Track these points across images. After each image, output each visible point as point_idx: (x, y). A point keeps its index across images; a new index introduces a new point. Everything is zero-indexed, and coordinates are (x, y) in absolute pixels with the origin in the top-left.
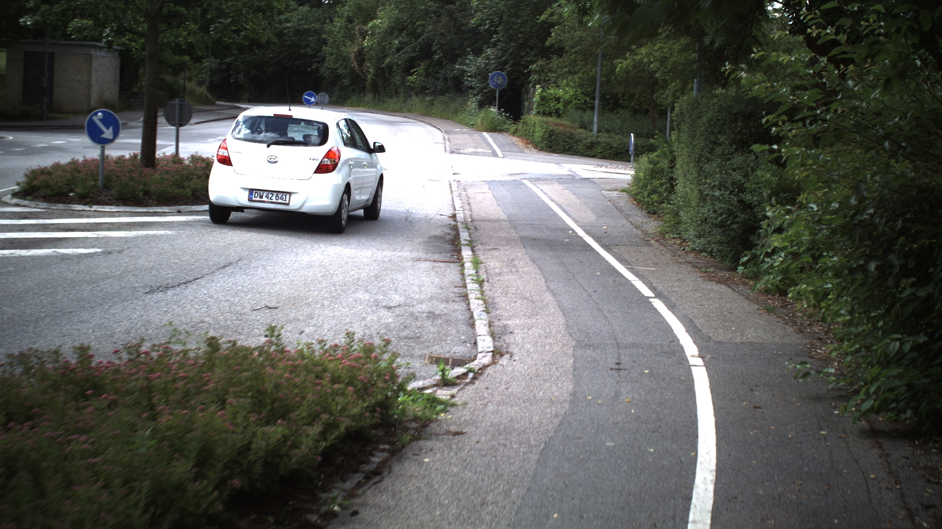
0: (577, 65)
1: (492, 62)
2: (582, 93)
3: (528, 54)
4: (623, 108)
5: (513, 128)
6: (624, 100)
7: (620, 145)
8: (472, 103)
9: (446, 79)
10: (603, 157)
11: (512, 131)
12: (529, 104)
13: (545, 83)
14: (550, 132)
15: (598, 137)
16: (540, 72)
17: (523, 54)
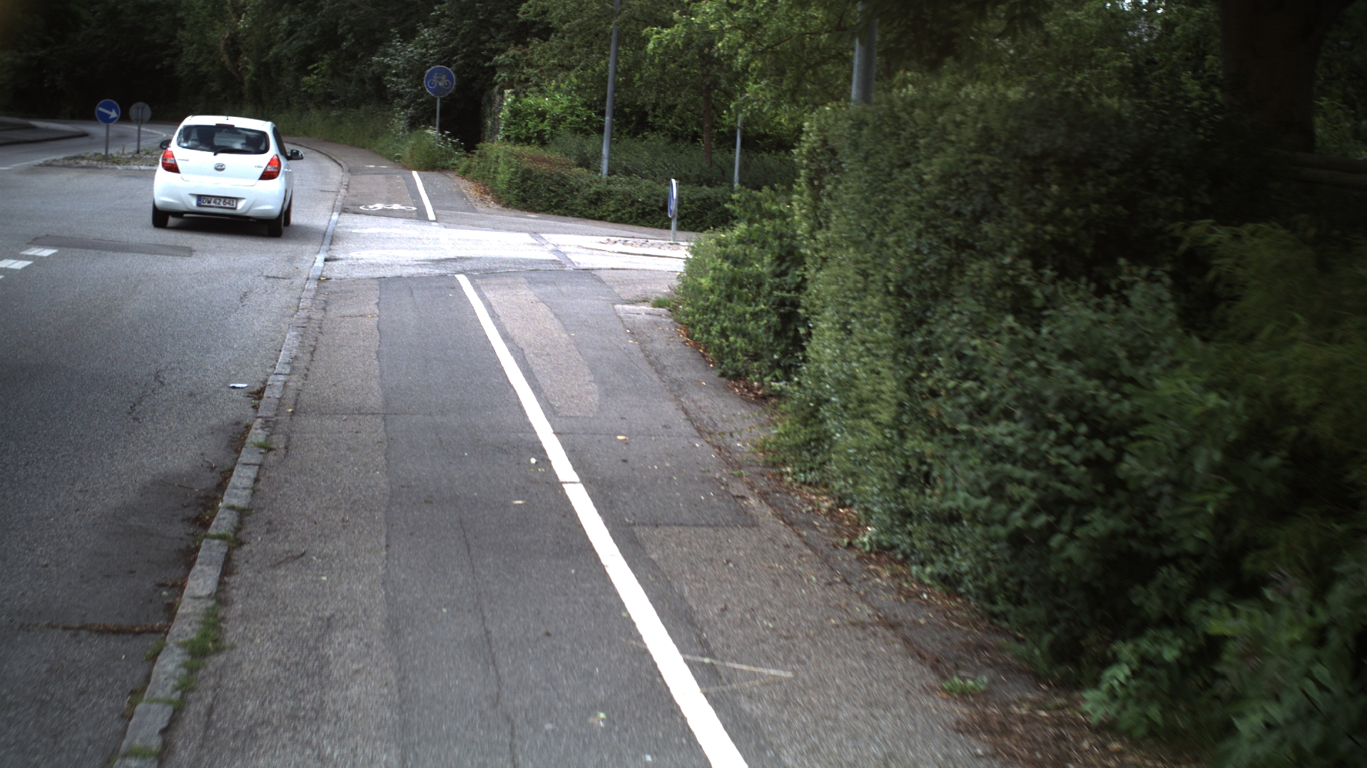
1: (432, 51)
2: (584, 104)
3: (494, 37)
4: (653, 130)
5: (465, 162)
7: (649, 197)
8: (399, 122)
9: (362, 81)
10: (619, 220)
11: (461, 169)
12: (493, 123)
13: (521, 86)
14: (523, 173)
15: (609, 183)
16: (514, 66)
17: (485, 37)
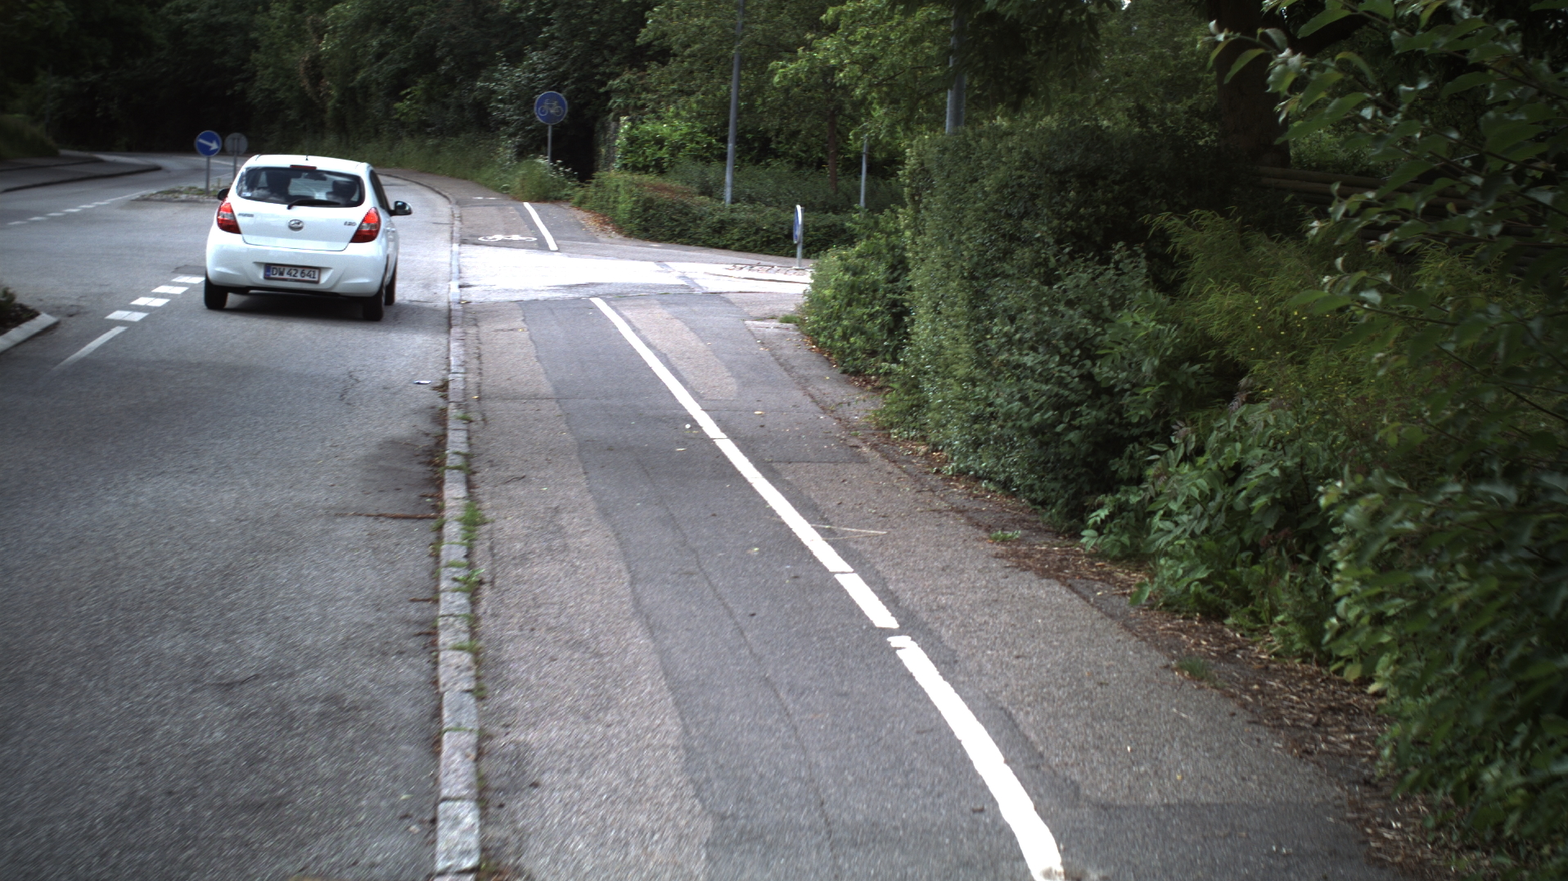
0: (695, 79)
1: (541, 76)
2: (704, 131)
3: (606, 60)
4: (777, 157)
5: (580, 193)
6: (779, 143)
7: (774, 225)
8: (506, 150)
9: (461, 107)
10: (744, 249)
11: (576, 200)
12: (608, 151)
13: (637, 112)
14: (645, 203)
15: (732, 211)
16: (629, 91)
17: (597, 61)
